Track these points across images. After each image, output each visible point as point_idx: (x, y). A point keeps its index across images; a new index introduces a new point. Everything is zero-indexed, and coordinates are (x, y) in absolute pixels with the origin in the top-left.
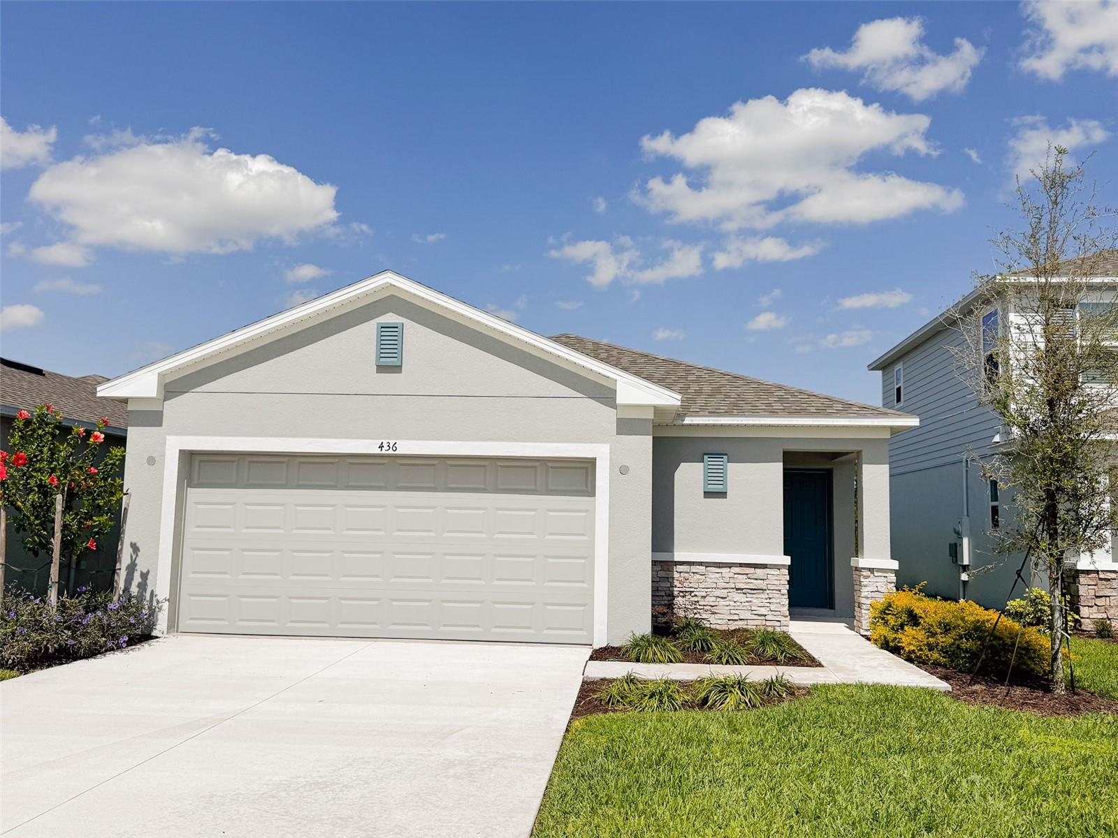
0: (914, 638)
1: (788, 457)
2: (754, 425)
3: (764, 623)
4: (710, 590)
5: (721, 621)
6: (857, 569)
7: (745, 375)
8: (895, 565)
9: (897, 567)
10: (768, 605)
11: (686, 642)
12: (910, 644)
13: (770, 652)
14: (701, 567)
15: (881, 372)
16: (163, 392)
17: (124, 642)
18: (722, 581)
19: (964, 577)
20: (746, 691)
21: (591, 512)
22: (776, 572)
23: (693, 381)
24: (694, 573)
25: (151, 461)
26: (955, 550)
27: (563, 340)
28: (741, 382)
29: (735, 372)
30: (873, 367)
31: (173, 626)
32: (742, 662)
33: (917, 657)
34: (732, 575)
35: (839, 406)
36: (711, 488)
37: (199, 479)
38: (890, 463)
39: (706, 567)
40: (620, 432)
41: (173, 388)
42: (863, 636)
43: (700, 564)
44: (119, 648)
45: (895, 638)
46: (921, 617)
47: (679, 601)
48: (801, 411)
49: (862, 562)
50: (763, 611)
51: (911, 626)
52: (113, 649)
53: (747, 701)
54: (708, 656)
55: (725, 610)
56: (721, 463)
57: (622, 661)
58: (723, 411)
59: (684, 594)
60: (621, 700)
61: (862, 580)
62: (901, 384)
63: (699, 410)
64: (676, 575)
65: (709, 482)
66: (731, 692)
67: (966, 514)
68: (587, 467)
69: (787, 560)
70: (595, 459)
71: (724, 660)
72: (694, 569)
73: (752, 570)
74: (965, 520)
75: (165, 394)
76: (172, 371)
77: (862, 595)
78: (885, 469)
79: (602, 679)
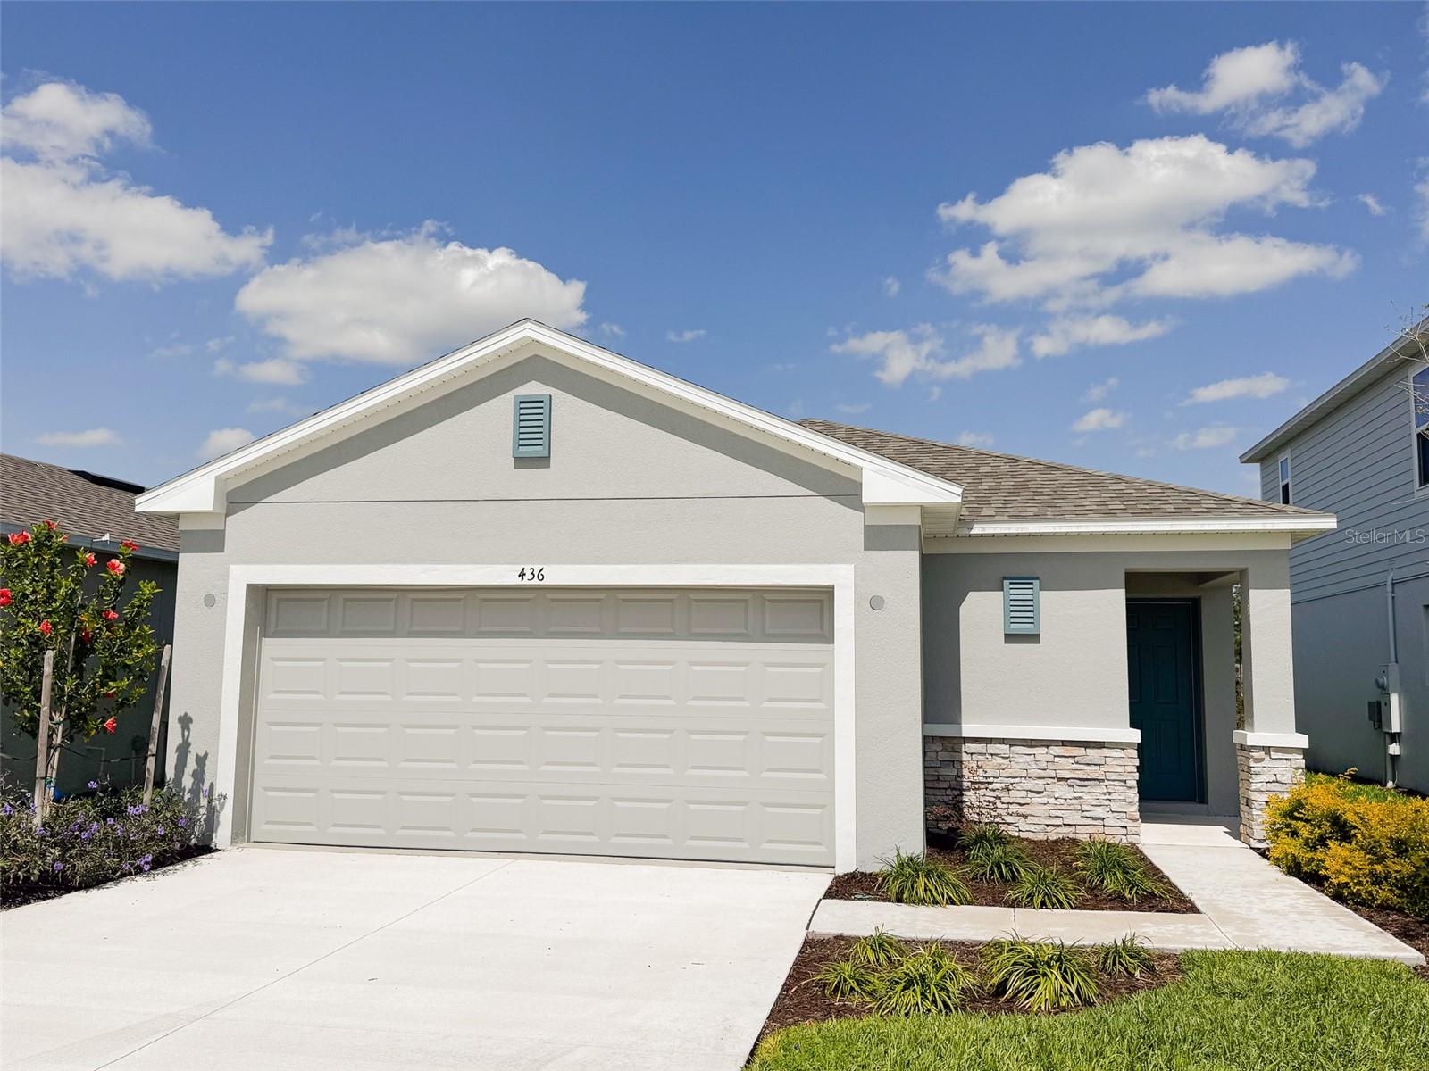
0: (1346, 863)
1: (1134, 581)
2: (1079, 534)
3: (1101, 829)
4: (1018, 780)
5: (1036, 826)
6: (1243, 747)
7: (1066, 463)
8: (1303, 741)
9: (1306, 746)
10: (1107, 802)
11: (978, 866)
12: (1339, 872)
13: (1112, 884)
14: (1003, 746)
15: (1259, 464)
16: (226, 504)
17: (147, 863)
18: (1034, 766)
19: (1394, 749)
20: (1072, 973)
21: (828, 666)
22: (1118, 753)
23: (987, 474)
24: (992, 755)
25: (210, 601)
26: (1378, 712)
27: (808, 424)
28: (1059, 473)
29: (1048, 460)
30: (1249, 459)
31: (241, 833)
32: (1066, 905)
33: (1352, 894)
34: (1050, 758)
35: (1211, 503)
36: (1015, 628)
37: (277, 626)
38: (1292, 586)
39: (1011, 746)
40: (869, 546)
41: (238, 497)
42: (1255, 849)
43: (1002, 741)
44: (139, 871)
45: (1311, 860)
46: (1355, 828)
47: (969, 797)
48: (1153, 511)
49: (1252, 737)
50: (1099, 812)
51: (1337, 839)
52: (130, 874)
53: (1074, 992)
54: (1012, 894)
55: (1042, 811)
56: (1031, 592)
57: (875, 900)
58: (1032, 514)
59: (976, 786)
60: (857, 988)
61: (1252, 764)
62: (1289, 480)
63: (994, 513)
64: (965, 758)
65: (1012, 620)
66: (1045, 975)
67: (1393, 659)
68: (822, 598)
69: (1135, 736)
70: (833, 587)
71: (1037, 901)
72: (993, 748)
73: (1081, 751)
74: (1393, 668)
75: (228, 506)
76: (237, 473)
77: (1253, 788)
78: (1284, 596)
79: (836, 937)
